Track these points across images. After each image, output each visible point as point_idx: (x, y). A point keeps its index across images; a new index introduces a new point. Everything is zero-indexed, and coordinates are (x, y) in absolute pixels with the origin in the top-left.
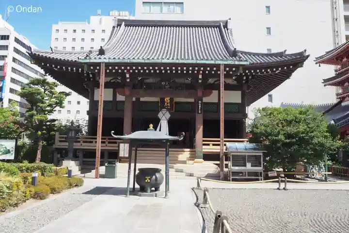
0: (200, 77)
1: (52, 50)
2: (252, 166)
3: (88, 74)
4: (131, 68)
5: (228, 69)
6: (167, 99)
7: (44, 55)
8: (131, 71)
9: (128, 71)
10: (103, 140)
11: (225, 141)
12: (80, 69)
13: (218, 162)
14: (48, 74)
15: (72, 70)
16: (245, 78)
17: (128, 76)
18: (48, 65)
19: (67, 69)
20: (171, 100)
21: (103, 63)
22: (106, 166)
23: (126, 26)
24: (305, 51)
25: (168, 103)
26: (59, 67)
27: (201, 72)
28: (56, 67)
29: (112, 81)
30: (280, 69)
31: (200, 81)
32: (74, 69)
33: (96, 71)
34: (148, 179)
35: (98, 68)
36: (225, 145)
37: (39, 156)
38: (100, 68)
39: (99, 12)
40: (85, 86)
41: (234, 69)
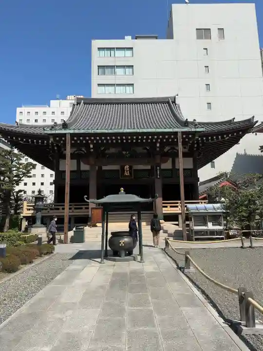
0: (158, 145)
1: (17, 124)
2: (213, 225)
3: (53, 147)
4: (95, 139)
5: (184, 136)
6: (127, 167)
7: (10, 129)
8: (95, 142)
9: (92, 141)
10: (71, 207)
11: (186, 203)
12: (45, 142)
13: (177, 223)
14: (14, 147)
15: (37, 142)
16: (196, 146)
17: (91, 146)
18: (14, 138)
19: (33, 142)
20: (130, 168)
21: (68, 133)
22: (74, 231)
23: (85, 103)
24: (253, 117)
25: (127, 171)
26: (24, 140)
27: (159, 140)
28: (22, 140)
29: (76, 152)
30: (230, 135)
31: (158, 149)
32: (40, 141)
33: (62, 142)
34: (122, 243)
35: (63, 139)
36: (186, 206)
37: (7, 224)
38: (66, 139)
39: (58, 96)
40: (50, 158)
41: (190, 136)
